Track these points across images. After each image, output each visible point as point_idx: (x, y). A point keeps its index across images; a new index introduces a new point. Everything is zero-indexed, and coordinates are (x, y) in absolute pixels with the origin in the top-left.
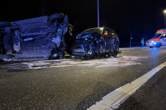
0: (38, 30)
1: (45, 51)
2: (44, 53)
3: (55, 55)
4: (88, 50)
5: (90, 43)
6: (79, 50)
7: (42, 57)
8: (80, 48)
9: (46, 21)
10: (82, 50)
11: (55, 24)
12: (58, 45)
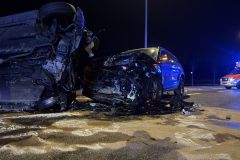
0: (15, 41)
1: (28, 91)
2: (25, 95)
3: (50, 101)
4: (128, 89)
5: (132, 75)
6: (108, 91)
7: (19, 105)
8: (111, 85)
9: (34, 22)
10: (116, 90)
11: (53, 28)
12: (58, 79)
